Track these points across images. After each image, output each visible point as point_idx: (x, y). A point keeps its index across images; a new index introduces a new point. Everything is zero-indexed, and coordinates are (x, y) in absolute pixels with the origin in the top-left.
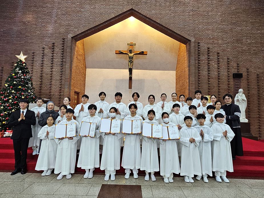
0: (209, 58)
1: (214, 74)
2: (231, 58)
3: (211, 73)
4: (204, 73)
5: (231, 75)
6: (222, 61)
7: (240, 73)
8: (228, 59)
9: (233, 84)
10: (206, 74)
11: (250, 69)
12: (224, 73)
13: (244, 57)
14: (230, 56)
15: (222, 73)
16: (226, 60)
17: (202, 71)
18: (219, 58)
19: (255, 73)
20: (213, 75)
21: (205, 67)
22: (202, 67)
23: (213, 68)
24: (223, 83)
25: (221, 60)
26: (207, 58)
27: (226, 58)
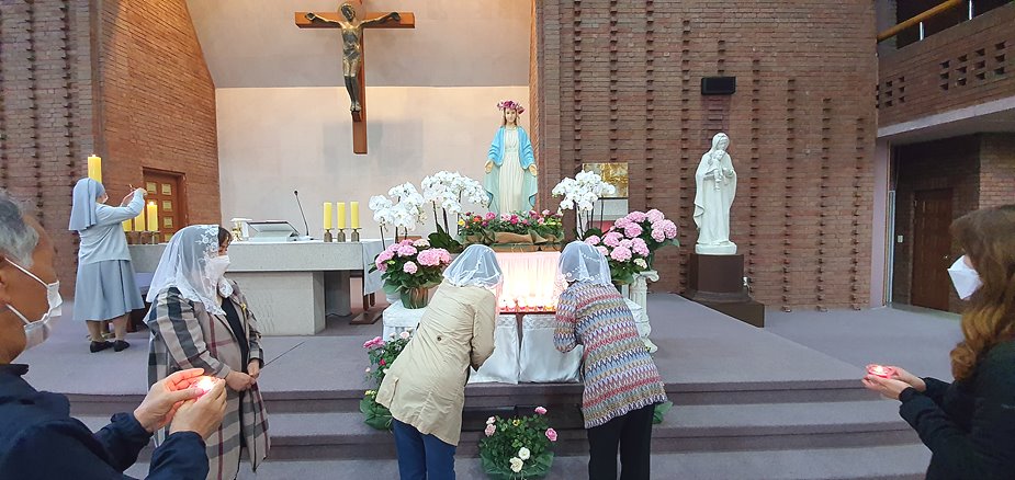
0: (614, 23)
1: (633, 82)
2: (694, 18)
3: (622, 79)
4: (596, 79)
5: (696, 86)
6: (663, 30)
7: (726, 75)
8: (686, 23)
9: (699, 118)
10: (603, 84)
11: (764, 59)
12: (669, 76)
13: (745, 15)
14: (691, 10)
15: (661, 79)
16: (678, 29)
17: (587, 74)
18: (651, 19)
19: (781, 74)
20: (629, 89)
21: (600, 59)
22: (587, 60)
23: (628, 59)
24: (665, 118)
25: (659, 28)
26: (608, 21)
27: (678, 19)
